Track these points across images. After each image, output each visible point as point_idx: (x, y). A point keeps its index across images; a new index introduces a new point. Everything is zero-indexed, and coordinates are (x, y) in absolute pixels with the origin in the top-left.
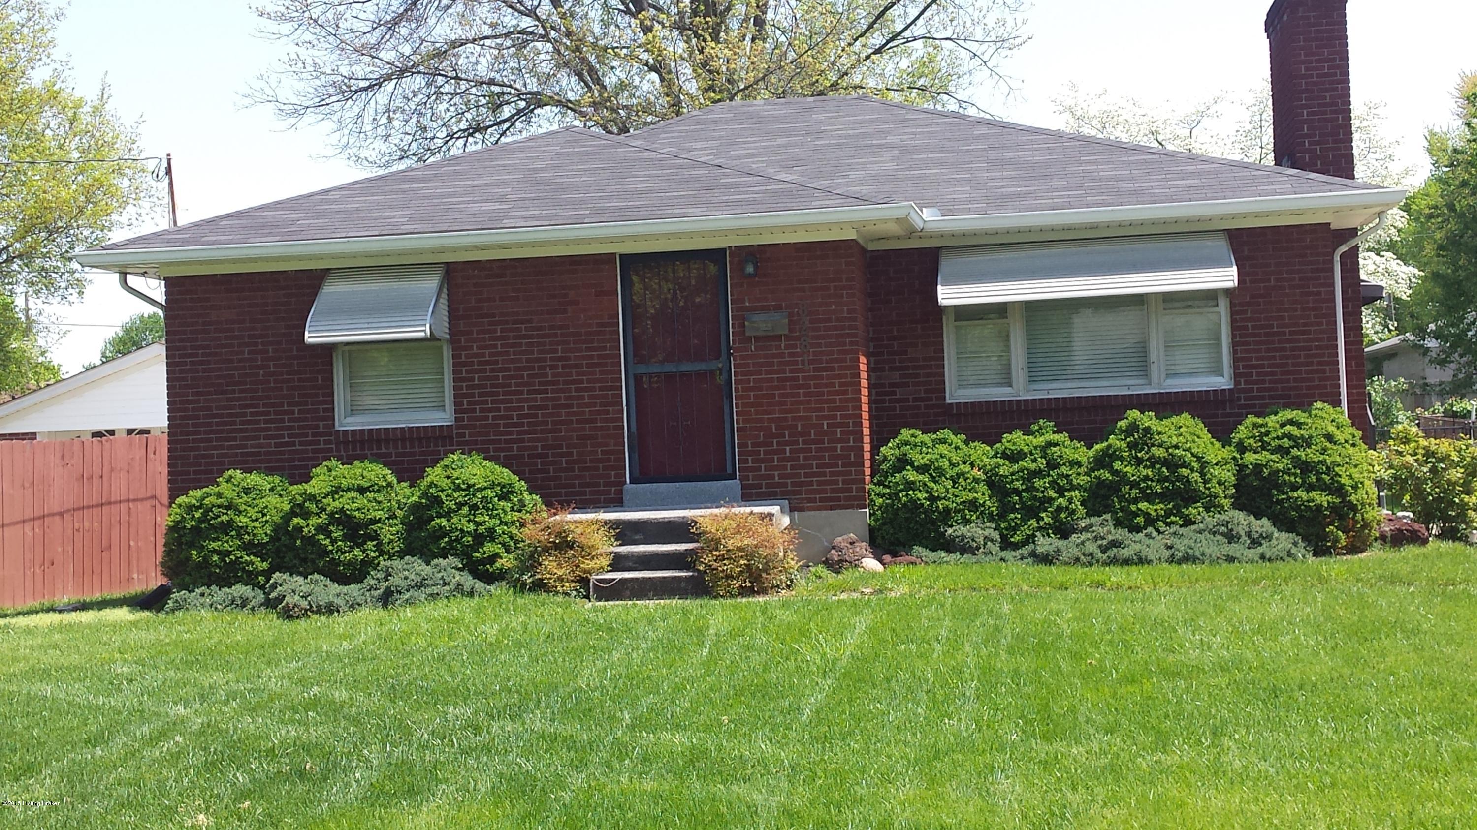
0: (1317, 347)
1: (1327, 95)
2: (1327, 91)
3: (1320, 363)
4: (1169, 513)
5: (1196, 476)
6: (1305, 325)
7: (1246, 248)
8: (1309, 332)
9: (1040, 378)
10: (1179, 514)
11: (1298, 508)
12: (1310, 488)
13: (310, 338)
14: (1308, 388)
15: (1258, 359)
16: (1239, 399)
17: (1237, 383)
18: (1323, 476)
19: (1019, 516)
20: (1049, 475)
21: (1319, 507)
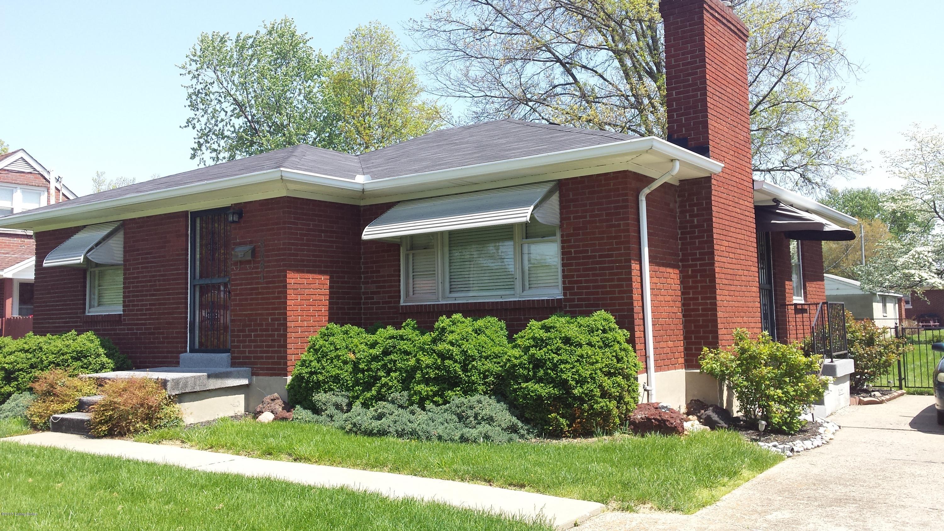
0: (618, 268)
1: (690, 78)
2: (689, 75)
3: (619, 280)
4: (435, 394)
5: (458, 367)
6: (609, 250)
7: (571, 194)
8: (611, 256)
9: (459, 289)
10: (442, 396)
11: (525, 397)
12: (540, 380)
13: (44, 265)
14: (611, 299)
15: (578, 276)
16: (566, 306)
17: (565, 294)
18: (549, 371)
19: (361, 388)
20: (383, 360)
21: (540, 397)
